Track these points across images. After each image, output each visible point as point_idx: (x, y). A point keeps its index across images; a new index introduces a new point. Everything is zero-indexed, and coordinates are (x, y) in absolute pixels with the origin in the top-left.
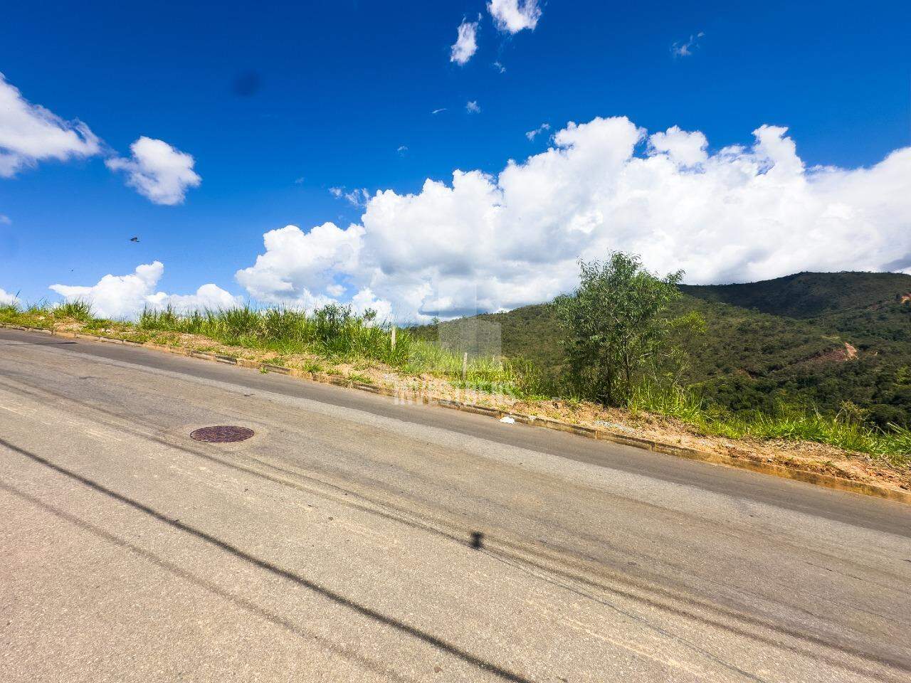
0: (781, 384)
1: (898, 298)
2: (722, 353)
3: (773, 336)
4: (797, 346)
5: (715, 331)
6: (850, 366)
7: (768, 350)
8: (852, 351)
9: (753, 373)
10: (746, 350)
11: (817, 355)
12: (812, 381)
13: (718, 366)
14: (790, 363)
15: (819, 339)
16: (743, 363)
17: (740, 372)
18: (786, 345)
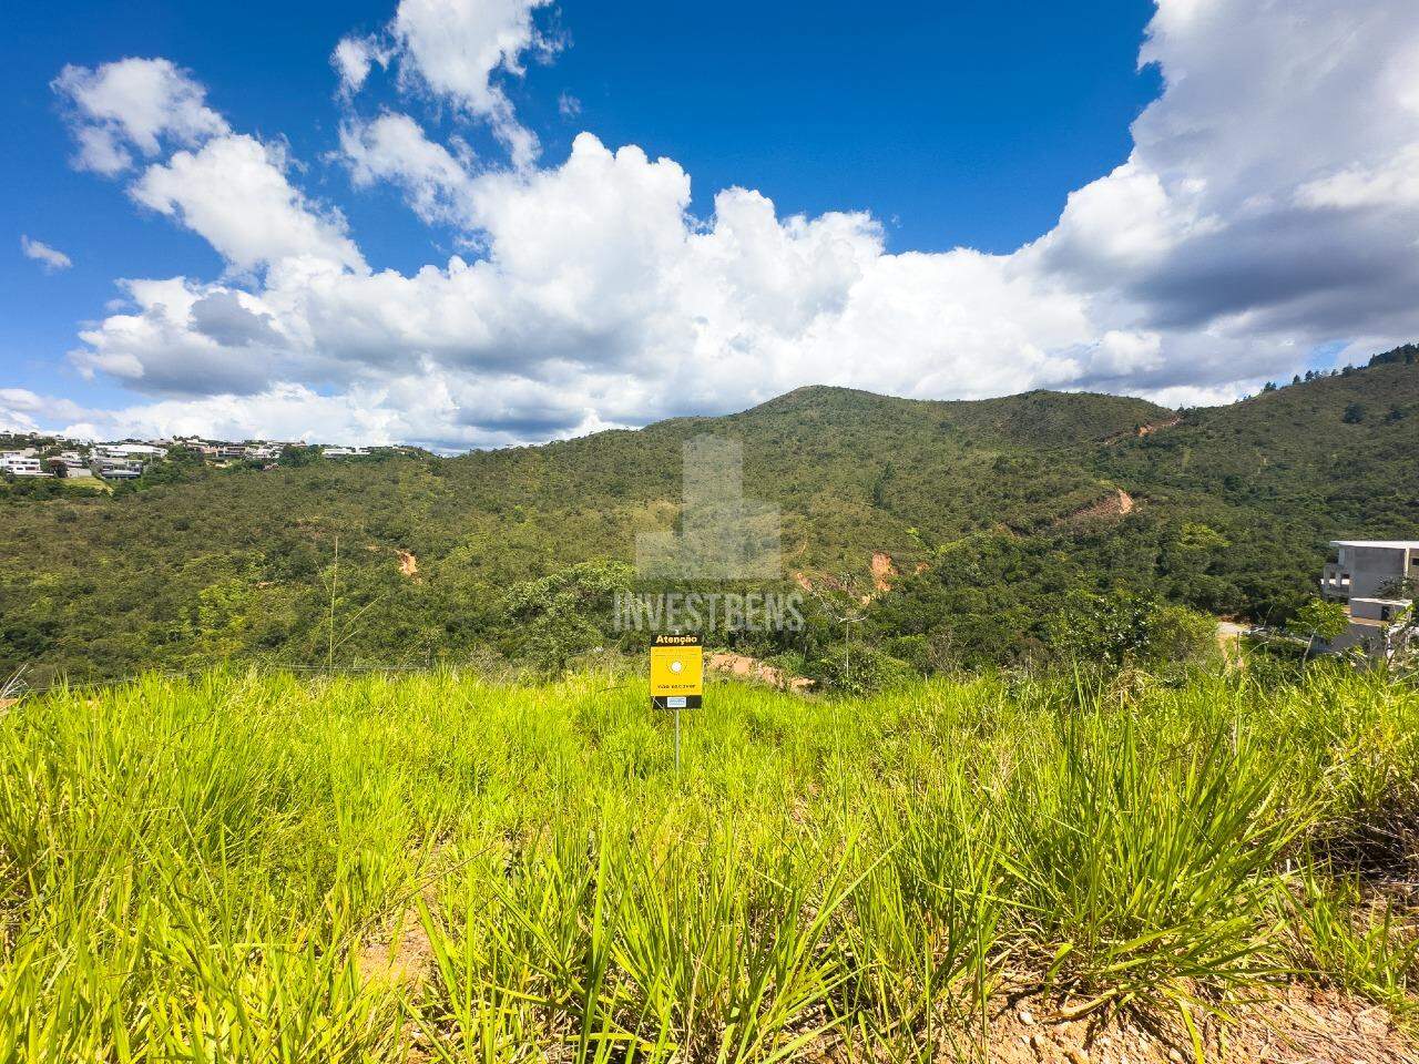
0: (1058, 544)
1: (1137, 430)
2: (977, 500)
3: (1036, 477)
4: (1067, 493)
5: (964, 468)
6: (1129, 520)
7: (1032, 497)
8: (1126, 504)
9: (1015, 529)
10: (1006, 496)
11: (1089, 505)
12: (1095, 541)
13: (975, 518)
14: (1061, 516)
15: (1090, 484)
16: (1003, 515)
17: (1001, 527)
18: (1054, 491)
